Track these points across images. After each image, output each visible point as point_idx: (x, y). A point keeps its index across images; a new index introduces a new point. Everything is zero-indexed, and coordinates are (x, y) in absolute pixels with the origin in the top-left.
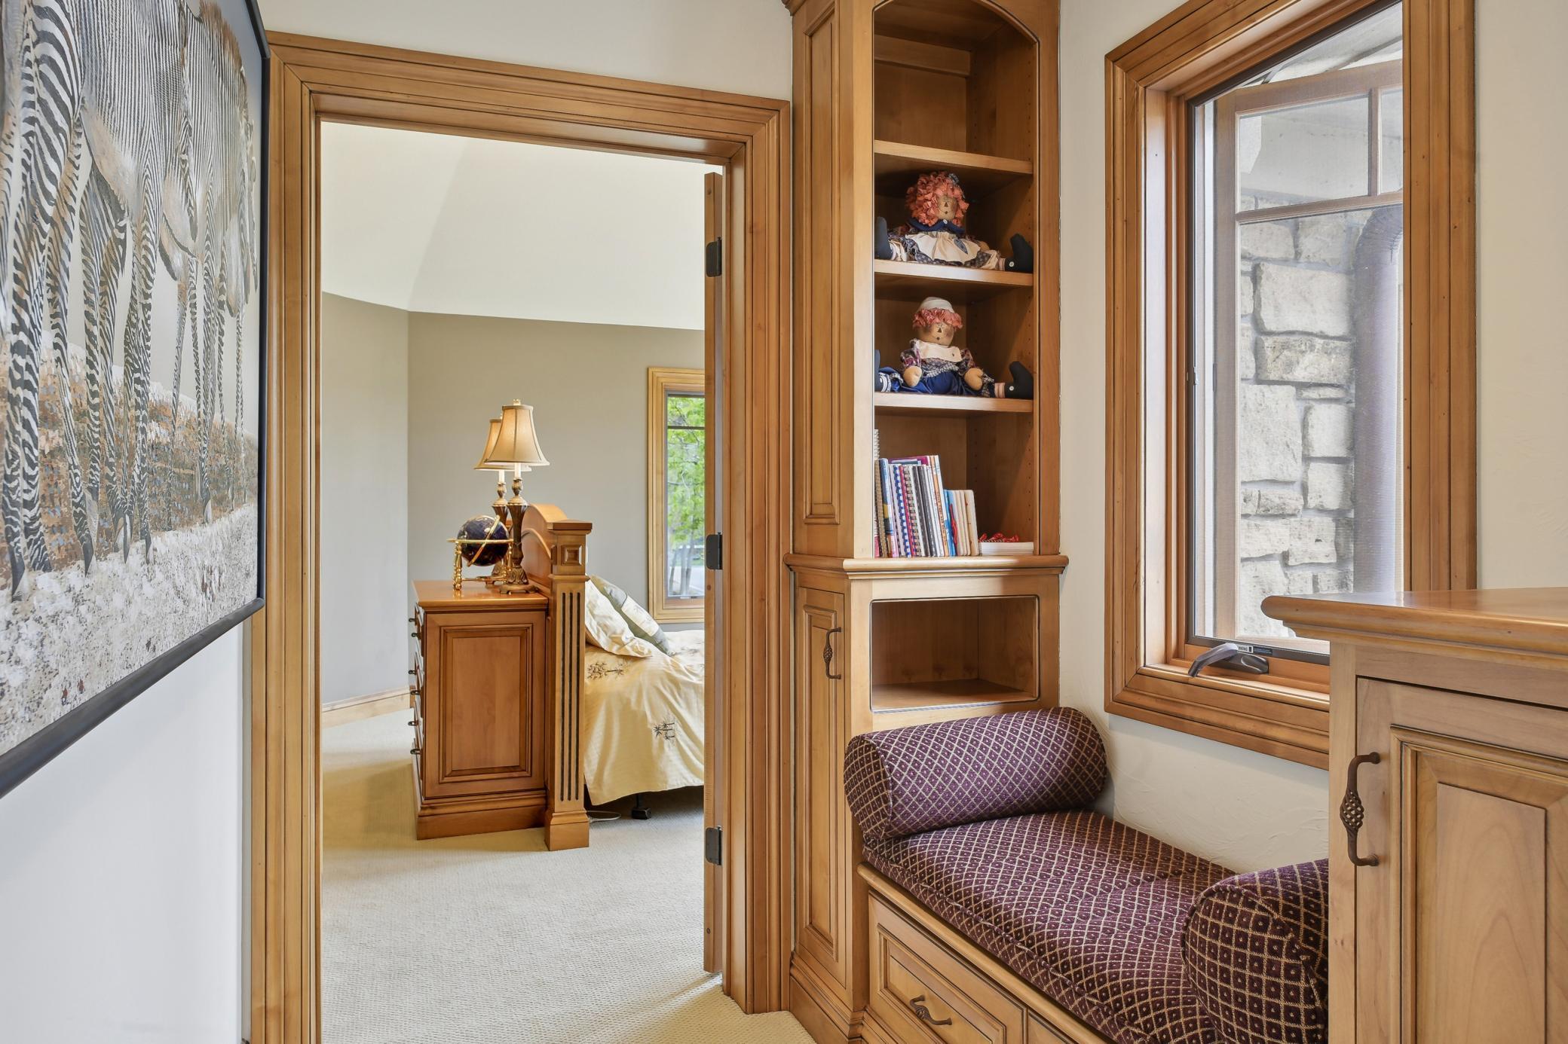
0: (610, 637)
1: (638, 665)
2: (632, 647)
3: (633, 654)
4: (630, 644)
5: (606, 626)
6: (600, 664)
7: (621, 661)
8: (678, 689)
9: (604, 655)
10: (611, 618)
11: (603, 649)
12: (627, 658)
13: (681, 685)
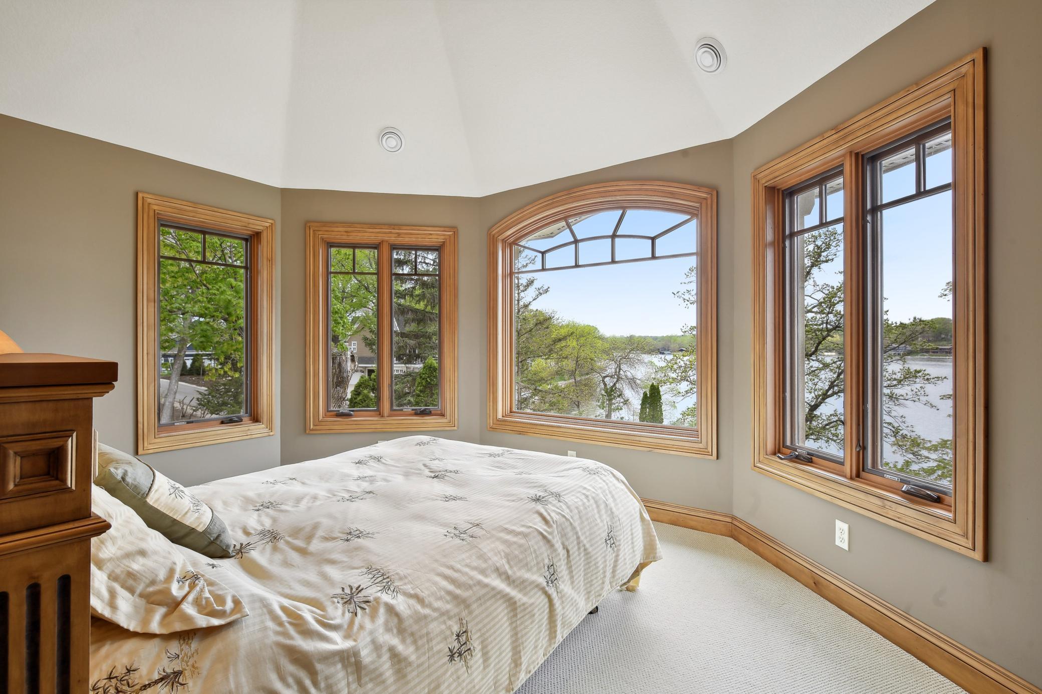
0: (141, 596)
1: (217, 645)
2: (197, 602)
3: (203, 621)
4: (191, 598)
5: (131, 575)
6: (120, 671)
7: (174, 647)
8: (313, 674)
9: (129, 645)
10: (142, 553)
11: (127, 631)
12: (187, 635)
13: (319, 667)
